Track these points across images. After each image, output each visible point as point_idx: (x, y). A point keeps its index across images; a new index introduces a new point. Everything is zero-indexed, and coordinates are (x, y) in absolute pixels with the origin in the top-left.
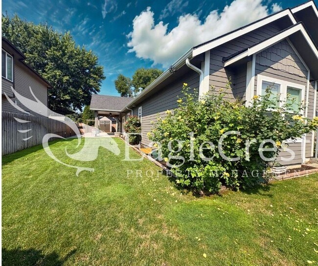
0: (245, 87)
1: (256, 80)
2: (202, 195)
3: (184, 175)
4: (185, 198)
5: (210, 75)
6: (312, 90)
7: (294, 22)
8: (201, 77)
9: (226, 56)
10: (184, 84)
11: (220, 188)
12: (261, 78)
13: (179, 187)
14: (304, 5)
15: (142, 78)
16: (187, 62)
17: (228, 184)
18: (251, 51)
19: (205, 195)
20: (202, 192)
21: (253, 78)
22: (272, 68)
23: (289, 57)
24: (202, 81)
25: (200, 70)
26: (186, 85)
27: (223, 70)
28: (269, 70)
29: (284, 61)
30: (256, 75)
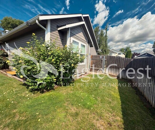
0: (66, 41)
1: (70, 39)
2: (45, 92)
3: (34, 84)
4: (35, 95)
5: (51, 32)
6: (88, 46)
7: (83, 20)
8: (46, 32)
9: (59, 25)
10: (33, 33)
11: (54, 87)
12: (72, 39)
13: (33, 91)
14: (86, 15)
15: (10, 24)
16: (37, 21)
17: (58, 84)
18: (67, 26)
19: (47, 91)
20: (45, 90)
21: (69, 38)
22: (76, 35)
23: (82, 33)
24: (46, 35)
25: (45, 28)
26: (34, 34)
27: (57, 31)
28: (75, 36)
29: (80, 34)
30: (70, 37)
